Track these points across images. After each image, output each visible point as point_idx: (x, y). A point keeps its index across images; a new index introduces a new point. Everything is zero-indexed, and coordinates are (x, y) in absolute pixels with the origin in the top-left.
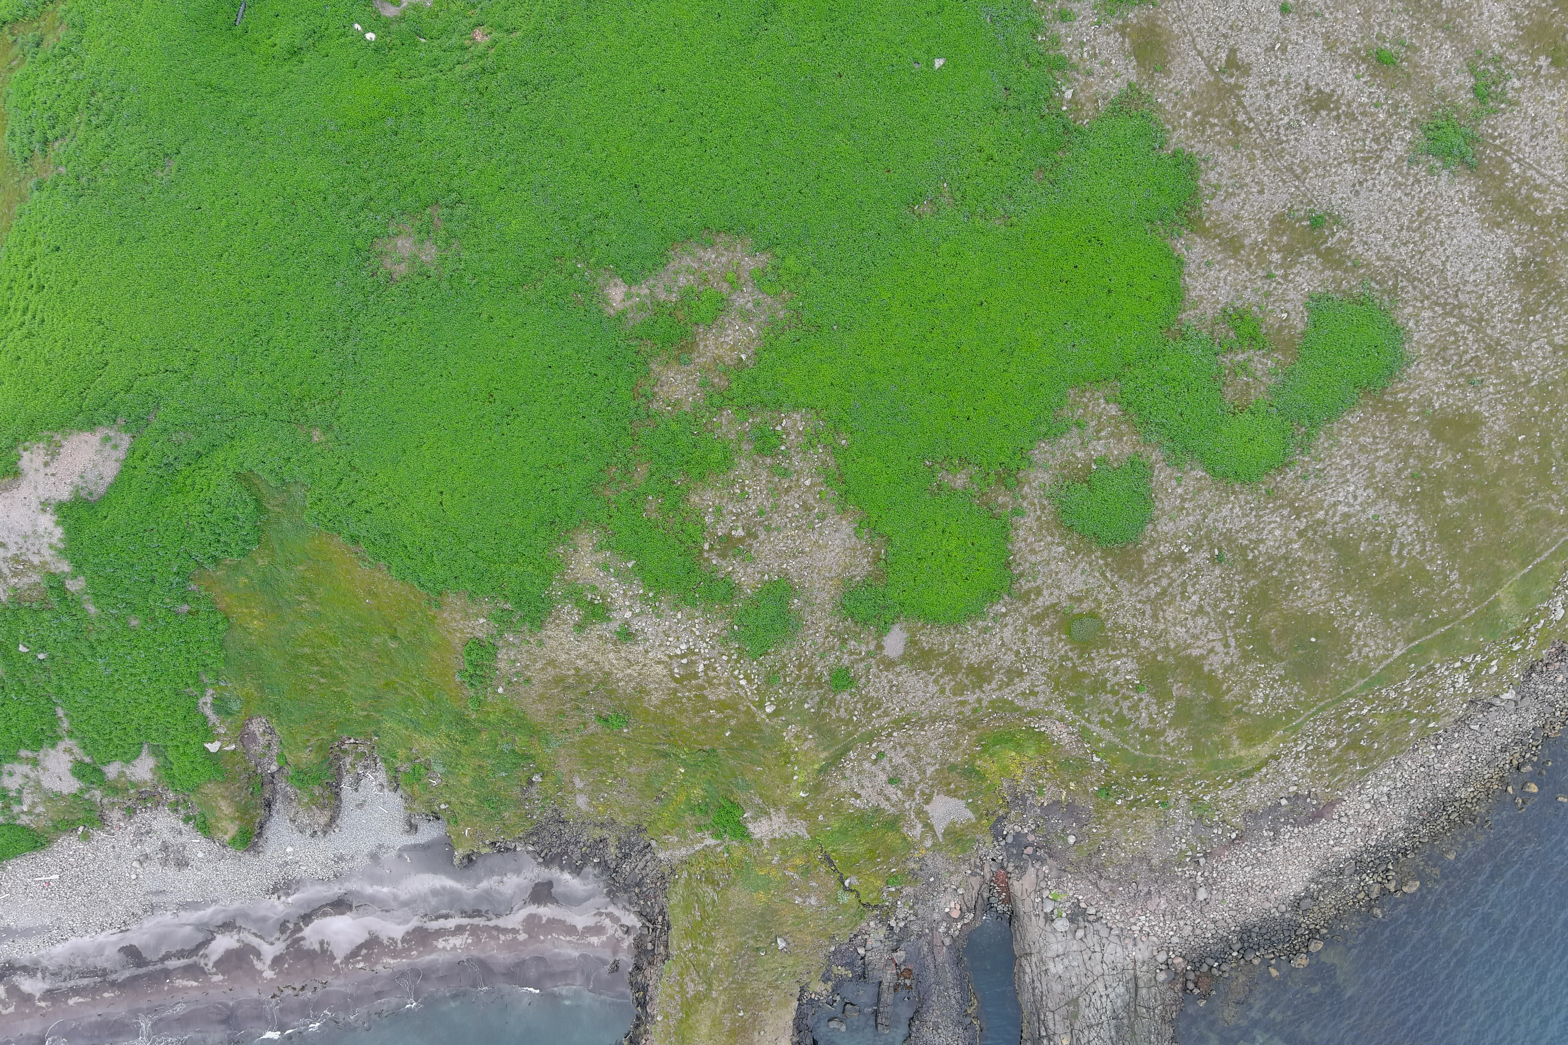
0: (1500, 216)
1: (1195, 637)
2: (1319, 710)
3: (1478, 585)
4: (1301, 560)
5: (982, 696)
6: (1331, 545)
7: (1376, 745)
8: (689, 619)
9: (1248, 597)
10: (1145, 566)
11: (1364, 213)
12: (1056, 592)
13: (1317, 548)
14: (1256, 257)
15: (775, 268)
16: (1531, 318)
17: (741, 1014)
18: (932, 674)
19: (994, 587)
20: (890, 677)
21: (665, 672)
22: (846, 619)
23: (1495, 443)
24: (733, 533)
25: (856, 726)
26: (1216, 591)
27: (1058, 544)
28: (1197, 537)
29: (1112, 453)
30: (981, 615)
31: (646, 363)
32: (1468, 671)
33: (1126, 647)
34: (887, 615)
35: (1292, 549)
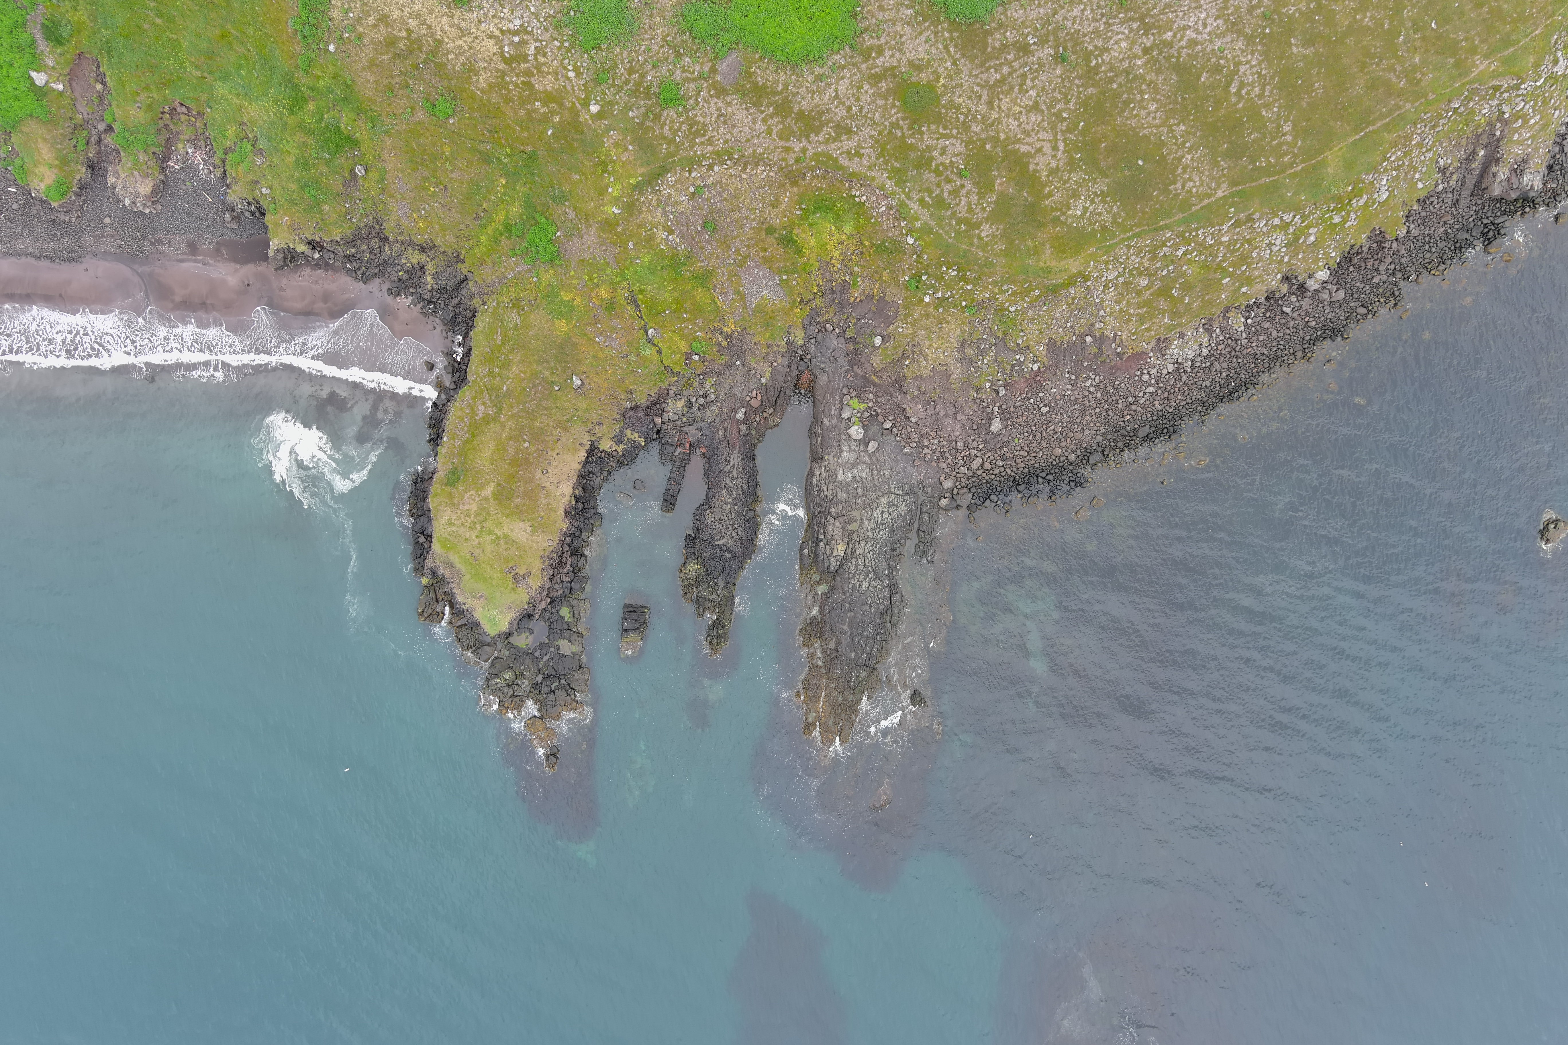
1: (1027, 133)
2: (1134, 236)
3: (1308, 142)
4: (1142, 77)
5: (808, 146)
6: (1173, 69)
7: (1187, 298)
9: (1085, 104)
10: (989, 49)
12: (898, 55)
13: (1160, 68)
17: (527, 444)
18: (762, 112)
19: (836, 33)
20: (720, 104)
21: (495, 49)
22: (684, 32)
25: (678, 146)
26: (1054, 90)
27: (906, 6)
28: (1044, 31)
30: (819, 60)
32: (1286, 234)
33: (957, 128)
34: (727, 38)
35: (1134, 64)
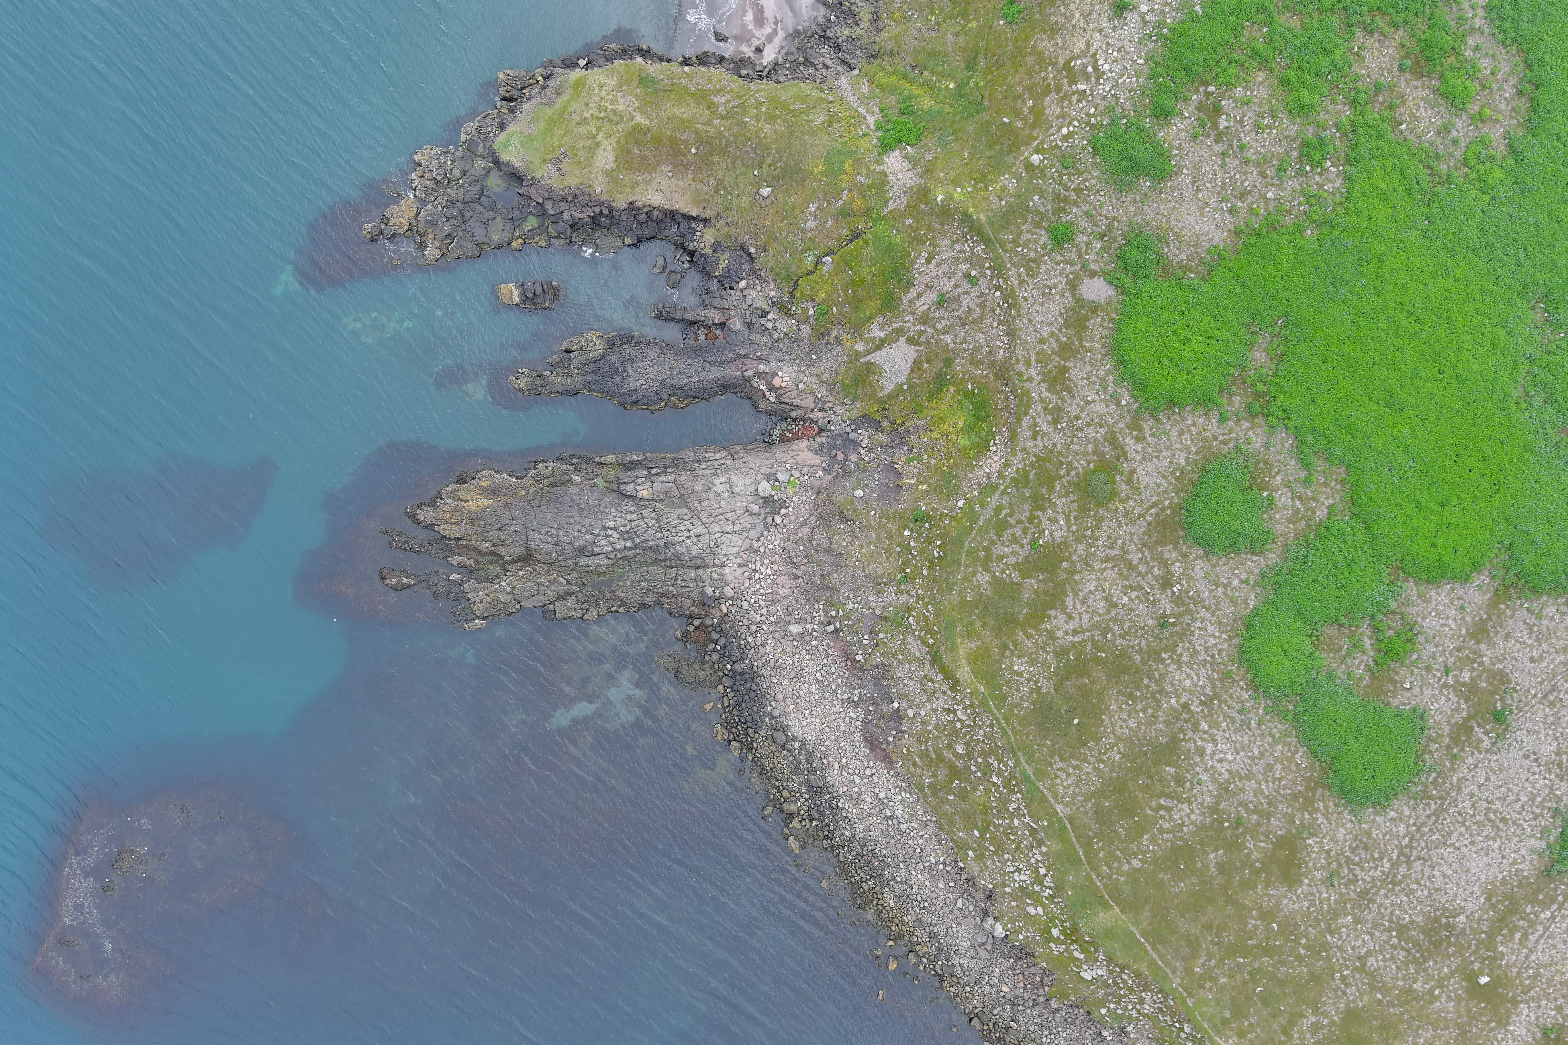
0: (1498, 901)
1: (1085, 601)
2: (1003, 729)
3: (1125, 888)
4: (1160, 707)
5: (1035, 383)
6: (1173, 737)
7: (952, 797)
8: (1136, 72)
9: (1123, 654)
10: (1160, 549)
11: (1506, 764)
12: (1138, 457)
13: (1171, 723)
14: (1467, 655)
15: (1493, 157)
16: (1394, 933)
17: (693, 151)
18: (1060, 330)
19: (1149, 391)
20: (1060, 286)
21: (1076, 51)
22: (1125, 237)
23: (1269, 901)
24: (1224, 117)
25: (1013, 251)
26: (1131, 621)
27: (1188, 458)
28: (1187, 601)
29: (1278, 512)
30: (1121, 378)
31: (1406, 22)
32: (1033, 884)
33: (1078, 531)
34: (1127, 281)
35: (1171, 697)
